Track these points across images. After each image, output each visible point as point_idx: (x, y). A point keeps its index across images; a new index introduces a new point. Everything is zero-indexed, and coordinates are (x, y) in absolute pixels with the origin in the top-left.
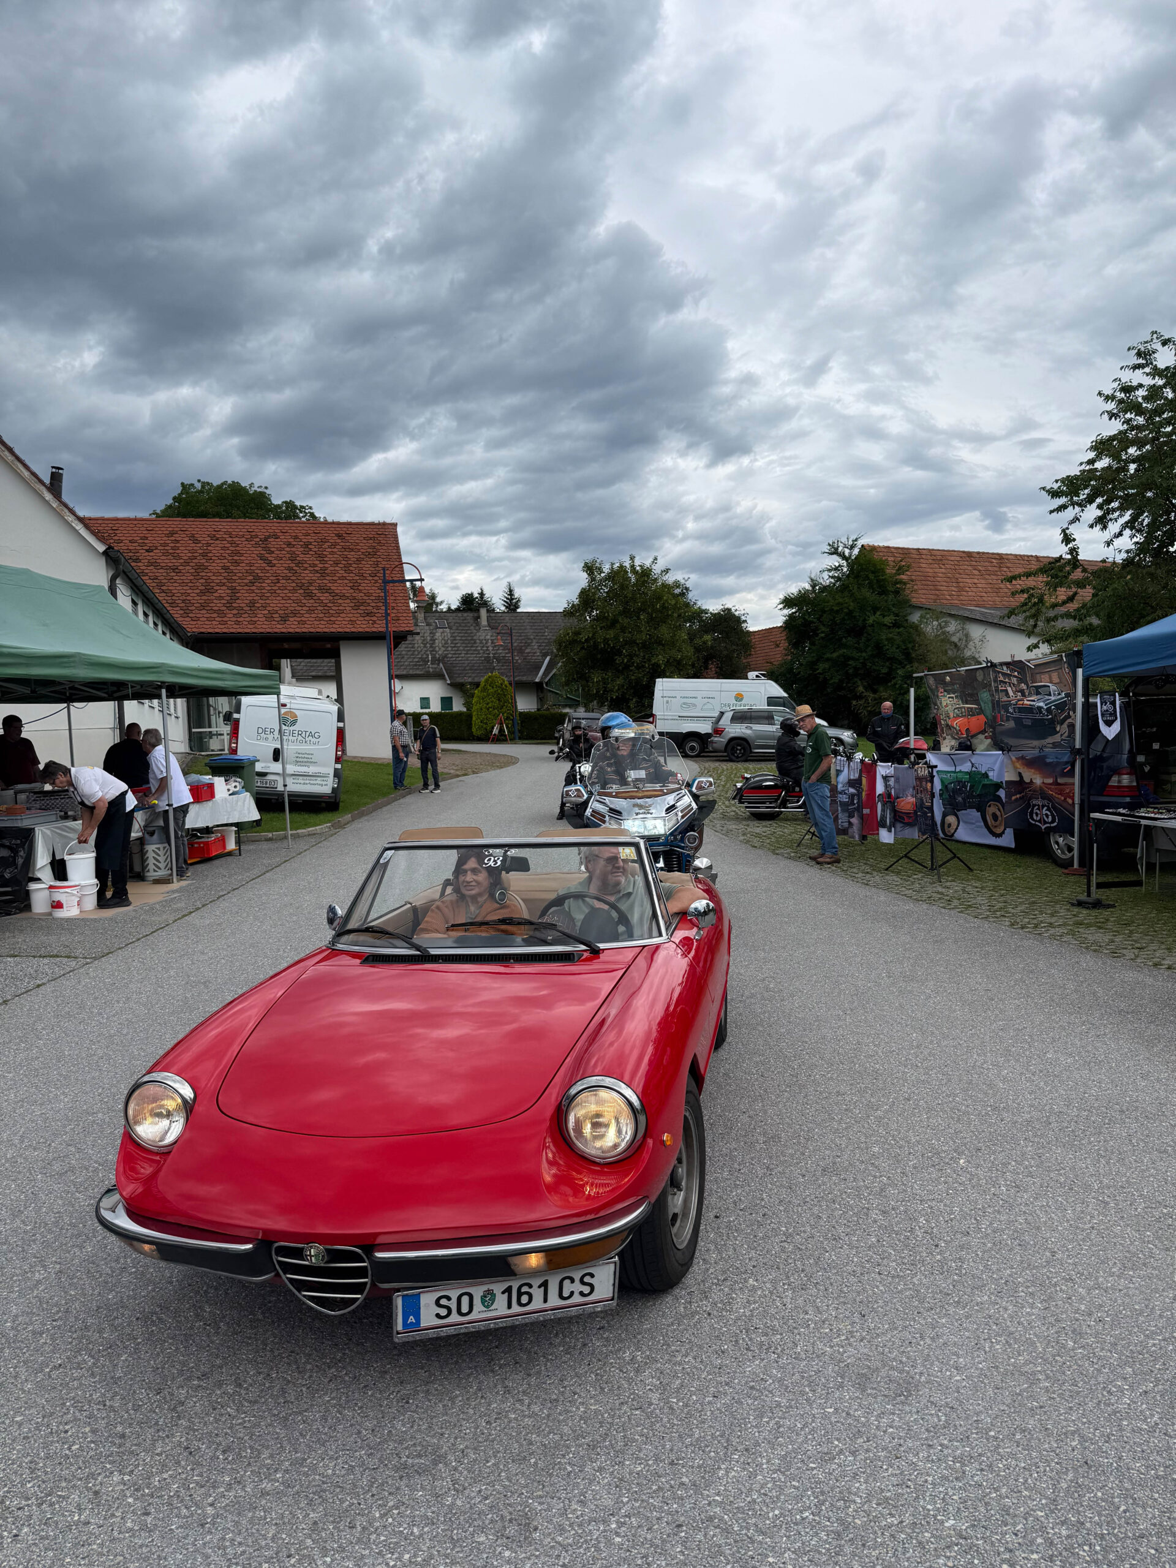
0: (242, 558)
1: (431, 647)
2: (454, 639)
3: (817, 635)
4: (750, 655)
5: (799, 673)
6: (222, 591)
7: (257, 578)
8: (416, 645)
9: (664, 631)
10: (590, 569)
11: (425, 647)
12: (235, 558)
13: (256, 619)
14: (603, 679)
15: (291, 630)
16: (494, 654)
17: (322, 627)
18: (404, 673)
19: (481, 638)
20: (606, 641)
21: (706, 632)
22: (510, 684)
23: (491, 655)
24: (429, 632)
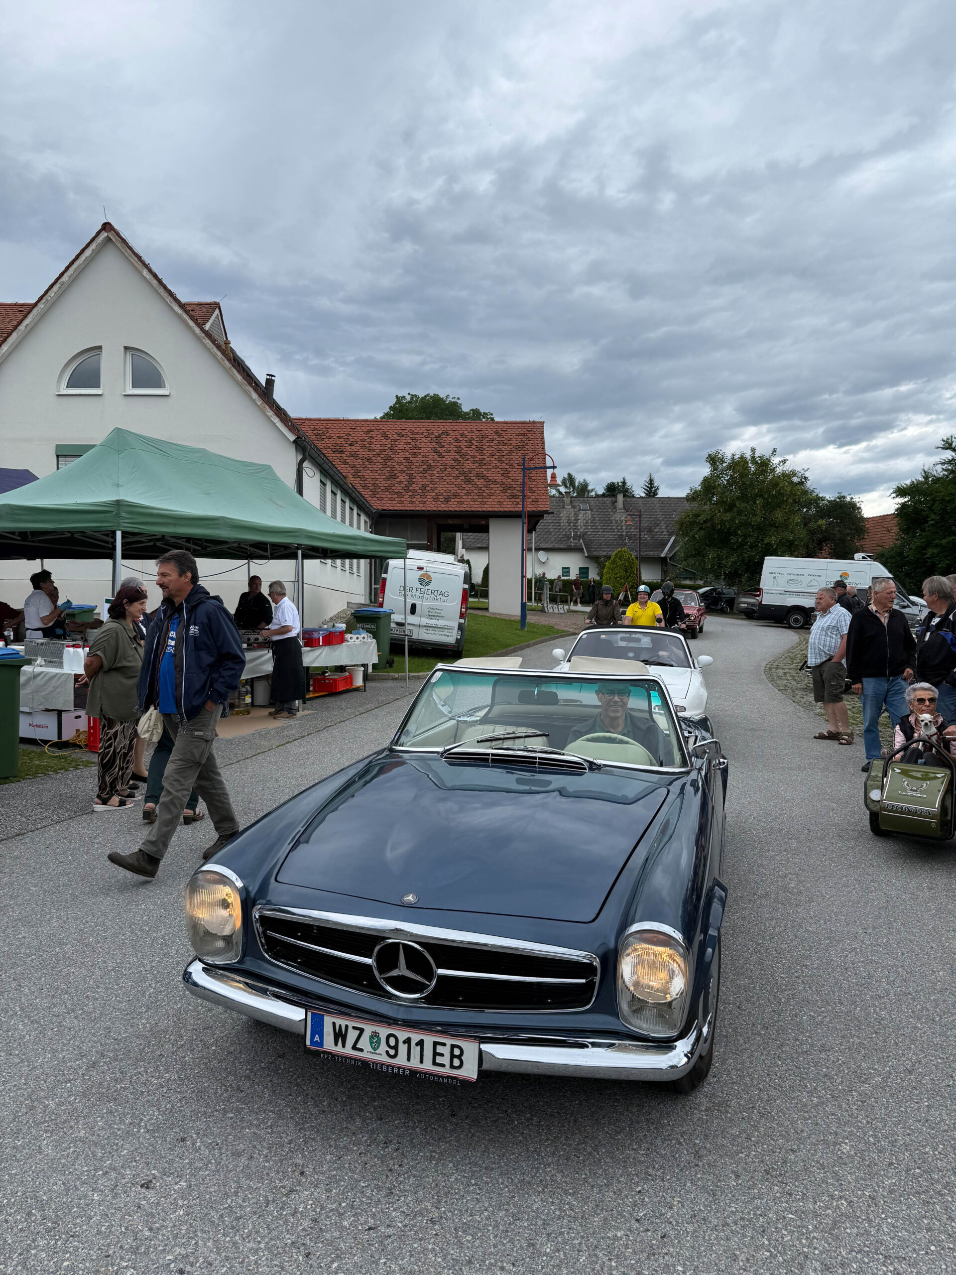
0: (420, 451)
2: (594, 519)
3: (927, 522)
4: (863, 538)
5: (908, 556)
6: (403, 477)
7: (430, 467)
8: (562, 524)
9: (778, 515)
10: (713, 460)
11: (569, 525)
12: (415, 451)
13: (426, 500)
14: (718, 555)
15: (451, 509)
16: (626, 532)
17: (476, 507)
18: (551, 546)
20: (722, 522)
21: (822, 518)
22: (637, 558)
23: (624, 533)
24: (573, 513)
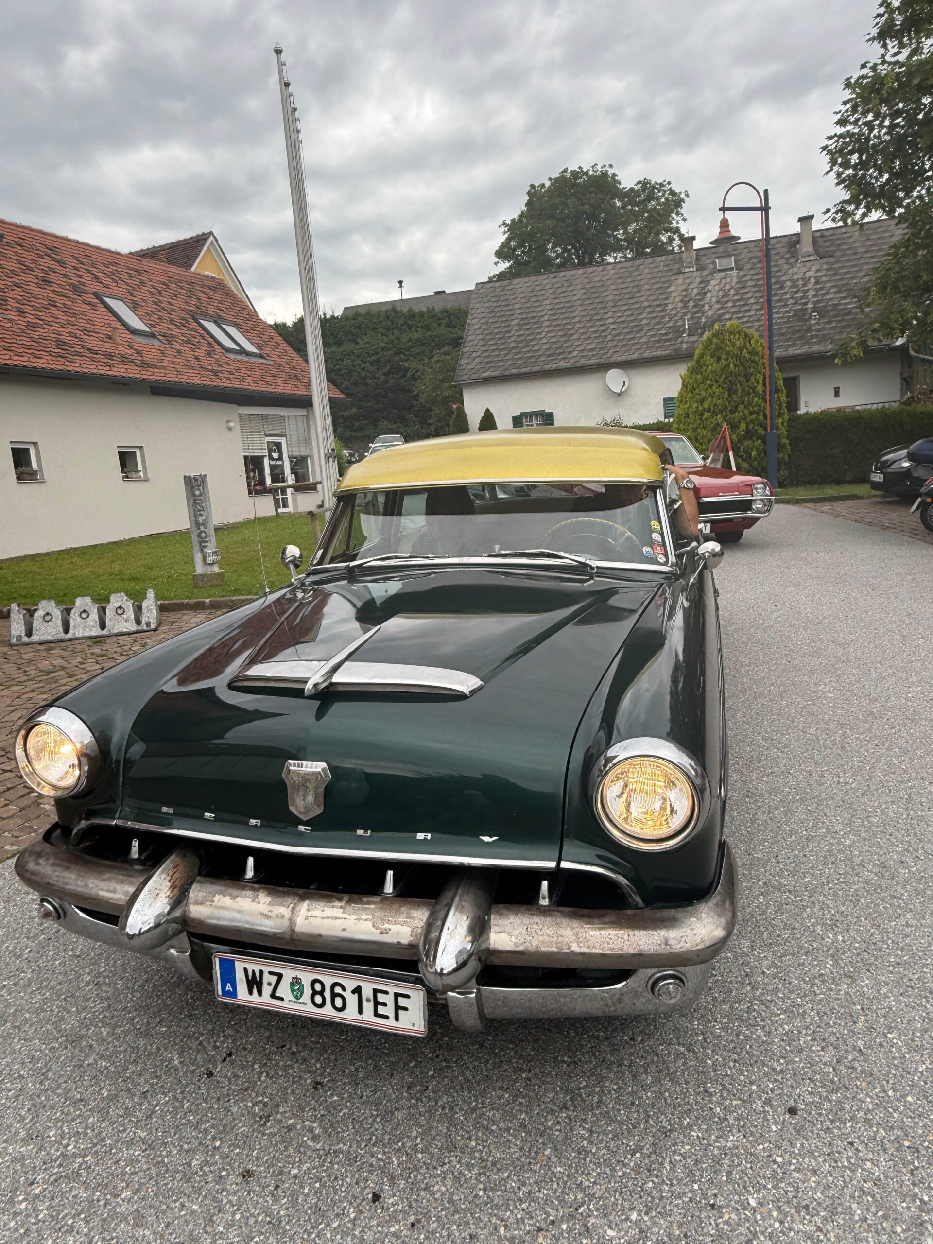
1: (694, 307)
2: (742, 284)
8: (670, 307)
11: (685, 306)
16: (814, 303)
18: (635, 356)
19: (796, 277)
23: (810, 306)
24: (698, 280)
